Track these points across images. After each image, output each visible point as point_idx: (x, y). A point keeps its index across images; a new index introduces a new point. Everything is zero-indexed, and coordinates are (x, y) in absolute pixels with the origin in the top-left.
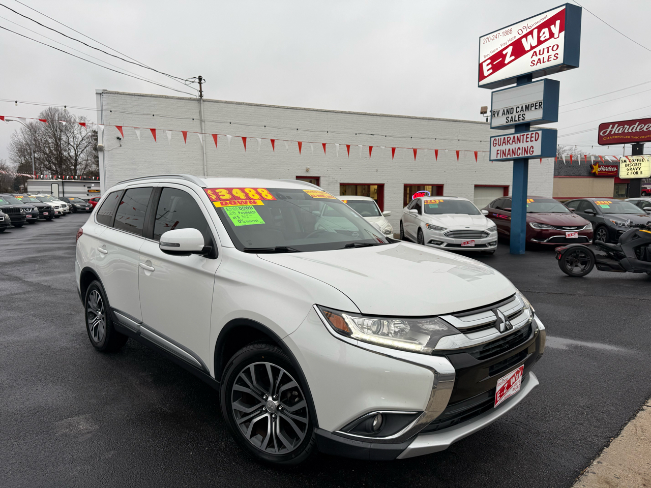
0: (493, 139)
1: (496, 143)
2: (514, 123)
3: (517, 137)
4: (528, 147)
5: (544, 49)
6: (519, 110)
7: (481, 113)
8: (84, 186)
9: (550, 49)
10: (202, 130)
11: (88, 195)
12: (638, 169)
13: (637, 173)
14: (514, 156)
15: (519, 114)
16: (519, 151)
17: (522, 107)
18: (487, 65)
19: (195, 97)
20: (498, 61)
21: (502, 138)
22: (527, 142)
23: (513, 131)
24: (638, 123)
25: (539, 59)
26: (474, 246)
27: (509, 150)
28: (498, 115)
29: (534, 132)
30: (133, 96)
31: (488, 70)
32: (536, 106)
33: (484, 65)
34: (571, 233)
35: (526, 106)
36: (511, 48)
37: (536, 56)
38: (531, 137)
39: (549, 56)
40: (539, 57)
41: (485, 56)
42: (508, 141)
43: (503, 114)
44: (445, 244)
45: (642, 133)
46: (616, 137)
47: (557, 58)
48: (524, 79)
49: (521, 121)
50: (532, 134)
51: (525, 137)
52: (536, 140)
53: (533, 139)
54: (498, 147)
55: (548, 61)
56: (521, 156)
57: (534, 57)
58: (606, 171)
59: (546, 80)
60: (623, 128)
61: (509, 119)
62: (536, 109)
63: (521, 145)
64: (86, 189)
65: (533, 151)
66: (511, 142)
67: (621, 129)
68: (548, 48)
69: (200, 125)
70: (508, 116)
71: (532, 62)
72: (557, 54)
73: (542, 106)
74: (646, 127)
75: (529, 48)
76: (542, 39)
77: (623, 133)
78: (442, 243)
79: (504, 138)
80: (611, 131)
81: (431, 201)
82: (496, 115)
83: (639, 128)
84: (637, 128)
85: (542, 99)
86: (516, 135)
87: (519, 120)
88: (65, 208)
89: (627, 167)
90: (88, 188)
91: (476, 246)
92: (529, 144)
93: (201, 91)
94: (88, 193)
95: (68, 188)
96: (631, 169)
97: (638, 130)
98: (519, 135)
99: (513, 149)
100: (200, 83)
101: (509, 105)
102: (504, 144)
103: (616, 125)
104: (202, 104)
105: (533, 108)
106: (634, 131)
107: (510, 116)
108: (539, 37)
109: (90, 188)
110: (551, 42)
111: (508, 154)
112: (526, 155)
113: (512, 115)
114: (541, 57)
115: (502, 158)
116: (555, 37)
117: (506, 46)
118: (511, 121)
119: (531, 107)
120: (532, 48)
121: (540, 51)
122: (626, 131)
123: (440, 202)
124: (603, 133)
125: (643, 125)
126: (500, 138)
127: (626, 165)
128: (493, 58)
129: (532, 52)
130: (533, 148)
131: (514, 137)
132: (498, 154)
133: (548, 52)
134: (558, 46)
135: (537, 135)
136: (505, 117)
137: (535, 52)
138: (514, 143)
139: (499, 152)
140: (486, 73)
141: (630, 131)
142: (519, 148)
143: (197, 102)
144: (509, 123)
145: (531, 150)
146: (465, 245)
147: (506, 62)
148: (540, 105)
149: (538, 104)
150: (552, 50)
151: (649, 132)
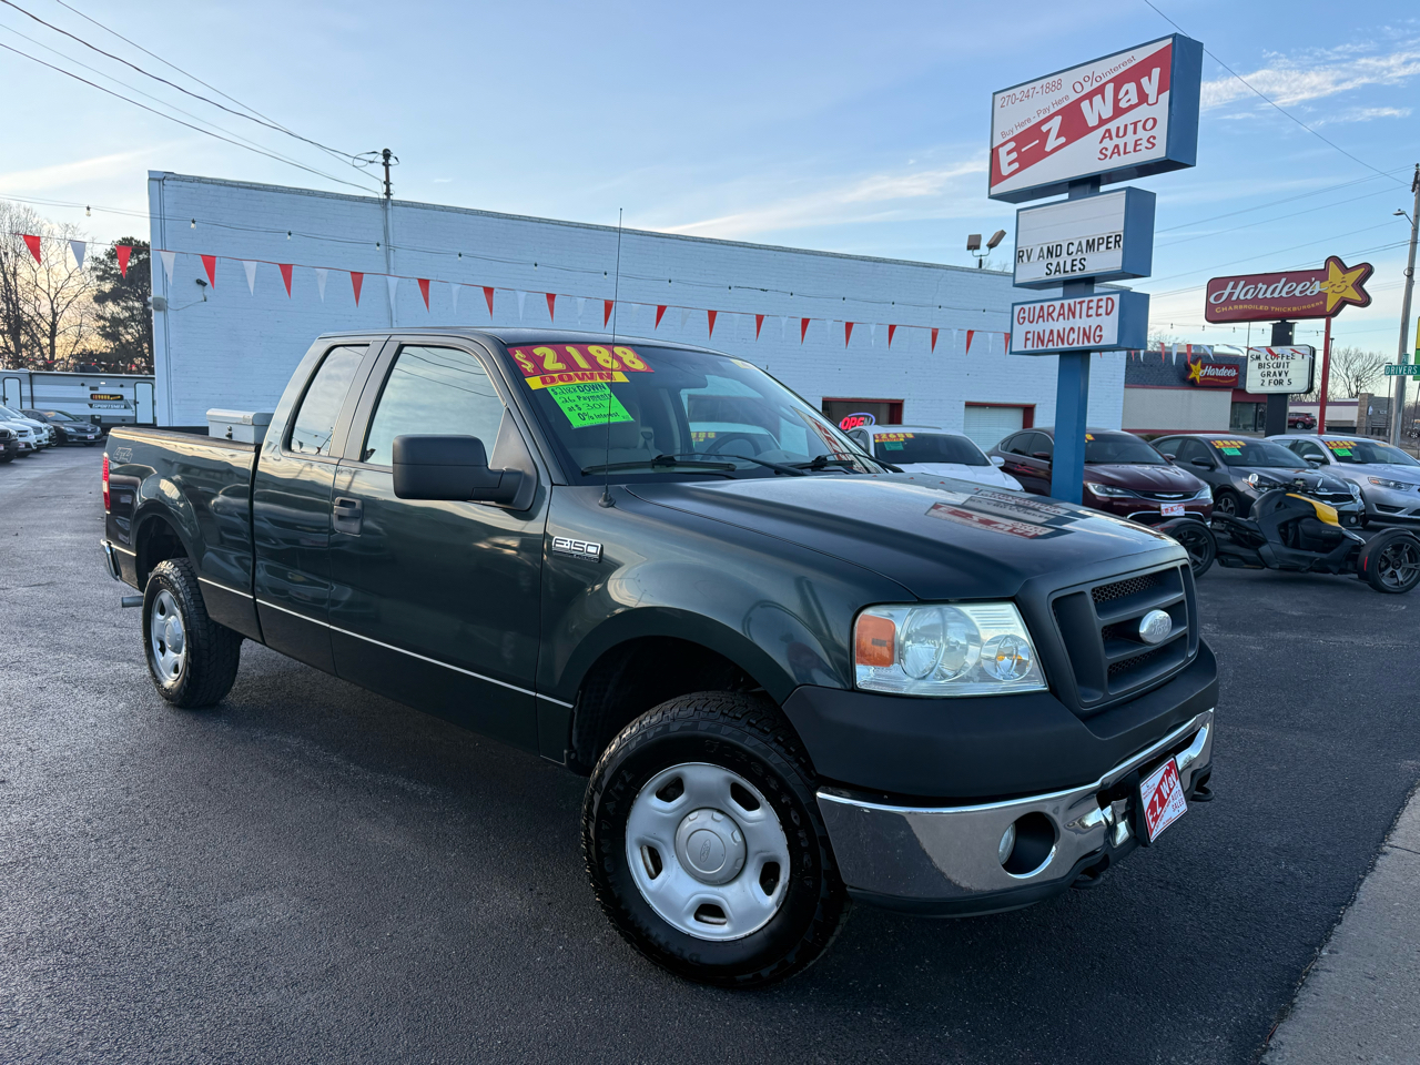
0: (1017, 308)
1: (1024, 318)
2: (1063, 276)
3: (1069, 305)
4: (1090, 327)
5: (1126, 126)
6: (1072, 249)
7: (969, 248)
8: (83, 385)
9: (1140, 125)
10: (389, 268)
11: (91, 406)
12: (1283, 374)
13: (1281, 382)
14: (1060, 346)
15: (1073, 257)
16: (1072, 336)
17: (1080, 244)
18: (1009, 153)
19: (376, 196)
20: (1030, 145)
21: (1038, 306)
22: (1088, 316)
23: (1059, 292)
25: (1117, 146)
27: (1052, 332)
28: (1029, 258)
29: (1104, 297)
31: (1010, 164)
32: (1108, 243)
33: (1002, 152)
34: (1171, 505)
35: (1088, 241)
36: (1058, 120)
37: (1111, 139)
38: (1098, 307)
39: (1136, 141)
40: (1116, 141)
41: (1003, 134)
42: (1049, 314)
43: (1039, 257)
47: (1154, 145)
48: (1083, 186)
49: (1078, 273)
50: (1099, 300)
51: (1085, 306)
52: (1107, 314)
53: (1102, 311)
54: (1027, 326)
55: (1135, 151)
56: (1075, 345)
57: (1107, 140)
58: (1215, 377)
59: (1129, 190)
61: (1053, 268)
62: (1107, 248)
63: (1076, 323)
64: (87, 393)
65: (1101, 336)
66: (1055, 315)
68: (1135, 124)
69: (384, 258)
70: (1050, 260)
71: (1101, 152)
72: (1154, 138)
73: (1121, 243)
75: (1096, 123)
76: (1123, 104)
77: (1255, 300)
79: (1042, 308)
80: (1231, 294)
81: (888, 435)
82: (1025, 258)
85: (1122, 228)
86: (1066, 302)
87: (1072, 271)
88: (40, 436)
89: (1262, 370)
90: (92, 389)
92: (1094, 322)
93: (387, 183)
94: (91, 402)
95: (41, 390)
96: (1269, 375)
98: (1072, 301)
99: (1058, 331)
100: (386, 165)
101: (1053, 238)
102: (1041, 319)
104: (390, 212)
105: (1103, 247)
107: (1054, 261)
108: (1116, 101)
109: (96, 389)
110: (1143, 112)
111: (1049, 341)
112: (1086, 344)
113: (1058, 259)
115: (1035, 348)
116: (1150, 102)
117: (1047, 115)
118: (1056, 271)
119: (1099, 244)
120: (1102, 122)
121: (1118, 128)
123: (906, 438)
124: (1215, 299)
126: (1032, 306)
127: (1260, 366)
128: (1020, 139)
129: (1102, 130)
130: (1101, 330)
131: (1062, 306)
132: (1027, 339)
133: (1135, 132)
134: (1155, 120)
135: (1110, 302)
136: (1043, 263)
137: (1108, 131)
138: (1061, 317)
139: (1030, 336)
140: (1005, 170)
142: (1072, 329)
143: (379, 206)
144: (1052, 277)
145: (1098, 333)
147: (1048, 149)
148: (1116, 241)
149: (1112, 240)
150: (1144, 128)
151: (1305, 299)
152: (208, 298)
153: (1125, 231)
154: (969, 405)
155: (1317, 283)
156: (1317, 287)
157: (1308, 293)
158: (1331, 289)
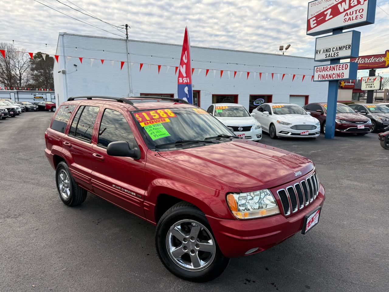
0: (316, 68)
1: (318, 71)
2: (331, 58)
3: (333, 67)
4: (340, 73)
5: (353, 12)
6: (334, 50)
7: (280, 50)
8: (32, 94)
9: (358, 11)
10: (128, 60)
11: (34, 100)
12: (372, 84)
13: (371, 87)
14: (330, 79)
15: (335, 52)
16: (334, 76)
17: (337, 48)
18: (313, 21)
19: (124, 38)
20: (320, 18)
21: (322, 67)
22: (339, 70)
23: (329, 62)
24: (373, 57)
25: (350, 18)
26: (308, 134)
27: (327, 75)
28: (320, 53)
29: (345, 64)
30: (84, 37)
31: (314, 24)
32: (346, 47)
33: (311, 21)
34: (360, 125)
35: (339, 47)
36: (330, 10)
37: (348, 15)
38: (343, 67)
39: (356, 16)
40: (349, 16)
41: (312, 15)
42: (326, 69)
43: (323, 52)
44: (290, 134)
45: (375, 63)
46: (360, 65)
47: (362, 17)
48: (337, 30)
49: (336, 57)
50: (343, 65)
51: (338, 67)
52: (346, 69)
53: (344, 68)
54: (319, 73)
55: (356, 19)
56: (335, 78)
57: (346, 16)
58: (348, 85)
59: (354, 31)
60: (365, 60)
61: (328, 56)
62: (346, 49)
63: (335, 72)
64: (33, 96)
65: (343, 76)
66: (328, 70)
67: (363, 60)
68: (356, 11)
69: (126, 57)
70: (327, 53)
71: (344, 20)
72: (362, 15)
73: (351, 48)
74: (378, 59)
75: (343, 11)
76: (352, 5)
77: (364, 63)
78: (289, 133)
79: (324, 68)
80: (357, 62)
81: (276, 106)
82: (318, 53)
83: (374, 60)
84: (372, 60)
85: (351, 43)
86: (332, 66)
87: (334, 56)
89: (366, 83)
91: (310, 134)
92: (341, 71)
93: (127, 34)
95: (20, 96)
96: (368, 85)
97: (373, 61)
98: (334, 66)
99: (329, 74)
100: (127, 29)
101: (328, 47)
102: (323, 71)
103: (361, 58)
104: (128, 43)
105: (344, 49)
106: (371, 62)
107: (328, 53)
108: (350, 4)
109: (35, 95)
110: (358, 7)
111: (326, 77)
112: (338, 78)
113: (329, 53)
114: (351, 17)
115: (322, 80)
116: (361, 4)
117: (326, 9)
118: (329, 56)
119: (343, 48)
120: (345, 10)
121: (350, 12)
122: (366, 62)
123: (282, 107)
125: (376, 59)
126: (321, 67)
127: (366, 82)
128: (317, 17)
129: (345, 13)
130: (343, 74)
131: (331, 67)
132: (319, 77)
133: (356, 13)
134: (363, 10)
135: (346, 66)
136: (325, 54)
137: (347, 13)
138: (330, 70)
139: (320, 76)
140: (312, 26)
141: (368, 62)
142: (334, 74)
143: (125, 41)
144: (327, 58)
145: (342, 75)
146: (303, 134)
147: (327, 19)
148: (349, 47)
149: (348, 46)
150: (359, 12)
151: (379, 63)
152: (78, 70)
153: (352, 44)
154: (291, 96)
155: (383, 58)
156: (383, 59)
157: (380, 61)
158: (387, 60)
